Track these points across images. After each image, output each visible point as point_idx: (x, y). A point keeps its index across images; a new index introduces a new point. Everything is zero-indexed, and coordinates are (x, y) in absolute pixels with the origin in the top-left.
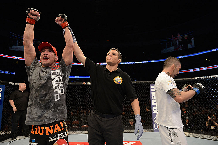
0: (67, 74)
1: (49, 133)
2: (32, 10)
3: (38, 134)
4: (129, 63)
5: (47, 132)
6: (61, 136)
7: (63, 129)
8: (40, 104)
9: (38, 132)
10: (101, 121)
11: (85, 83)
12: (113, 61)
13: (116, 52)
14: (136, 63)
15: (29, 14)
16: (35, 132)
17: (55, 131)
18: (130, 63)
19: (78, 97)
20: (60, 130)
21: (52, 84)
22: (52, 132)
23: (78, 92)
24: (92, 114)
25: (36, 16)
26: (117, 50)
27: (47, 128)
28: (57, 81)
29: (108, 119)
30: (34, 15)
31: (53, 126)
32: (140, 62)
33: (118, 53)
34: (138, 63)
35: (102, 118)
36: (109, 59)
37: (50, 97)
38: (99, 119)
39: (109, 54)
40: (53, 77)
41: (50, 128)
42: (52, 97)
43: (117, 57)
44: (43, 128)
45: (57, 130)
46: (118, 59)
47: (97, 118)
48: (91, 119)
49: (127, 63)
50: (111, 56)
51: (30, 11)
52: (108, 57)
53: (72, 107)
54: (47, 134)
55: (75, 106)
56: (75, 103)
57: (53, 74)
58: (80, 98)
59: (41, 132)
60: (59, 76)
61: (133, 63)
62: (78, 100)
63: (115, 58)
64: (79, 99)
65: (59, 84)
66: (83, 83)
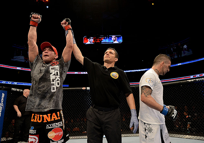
0: (64, 70)
1: (46, 120)
2: (34, 14)
3: (37, 121)
4: (128, 71)
5: (45, 120)
6: (57, 125)
7: (59, 118)
8: (38, 94)
9: (37, 120)
10: (100, 114)
11: (85, 88)
12: (111, 59)
13: (113, 51)
14: (135, 71)
15: (32, 18)
16: (34, 120)
17: (53, 120)
18: (130, 71)
19: (77, 102)
20: (56, 119)
21: (50, 77)
22: (49, 120)
23: (78, 97)
24: (91, 108)
25: (37, 19)
26: (114, 50)
27: (45, 116)
28: (54, 75)
29: (106, 112)
30: (35, 18)
31: (50, 114)
32: (139, 70)
33: (115, 52)
34: (137, 71)
35: (101, 112)
36: (107, 57)
37: (47, 88)
38: (98, 113)
39: (107, 52)
40: (51, 71)
41: (48, 116)
42: (49, 88)
43: (114, 56)
44: (41, 116)
45: (54, 119)
46: (115, 58)
47: (96, 112)
48: (90, 113)
49: (127, 71)
50: (108, 55)
51: (33, 15)
52: (105, 55)
53: (72, 112)
54: (45, 121)
55: (75, 111)
56: (75, 108)
57: (52, 69)
58: (80, 102)
59: (40, 120)
60: (57, 71)
61: (132, 71)
62: (77, 105)
63: (112, 56)
64: (79, 104)
65: (56, 78)
66: (83, 88)
